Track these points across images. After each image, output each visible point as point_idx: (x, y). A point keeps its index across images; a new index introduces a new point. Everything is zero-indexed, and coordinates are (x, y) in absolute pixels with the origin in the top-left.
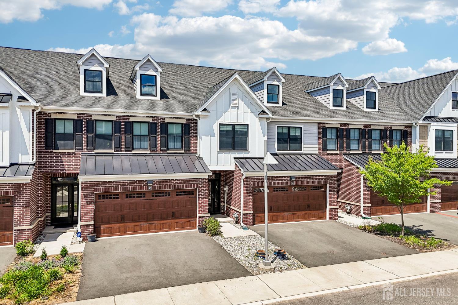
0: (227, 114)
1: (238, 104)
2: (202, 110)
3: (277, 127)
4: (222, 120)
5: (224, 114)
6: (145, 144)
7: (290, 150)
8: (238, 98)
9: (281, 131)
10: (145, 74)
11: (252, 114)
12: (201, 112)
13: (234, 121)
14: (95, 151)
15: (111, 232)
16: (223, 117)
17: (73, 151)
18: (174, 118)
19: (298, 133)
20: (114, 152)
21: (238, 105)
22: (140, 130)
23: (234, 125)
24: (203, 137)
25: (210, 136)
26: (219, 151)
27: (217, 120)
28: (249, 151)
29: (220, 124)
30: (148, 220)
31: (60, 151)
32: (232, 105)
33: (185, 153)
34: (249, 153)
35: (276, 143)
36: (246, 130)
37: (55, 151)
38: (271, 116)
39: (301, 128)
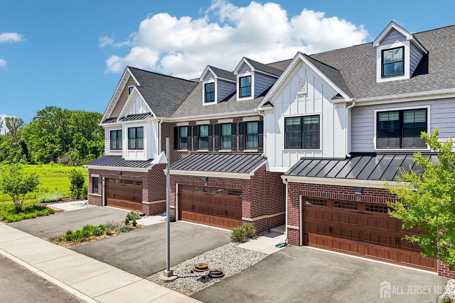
0: (294, 105)
1: (306, 90)
2: (264, 105)
3: (378, 113)
4: (287, 114)
5: (289, 105)
6: (230, 144)
7: (401, 148)
8: (306, 83)
9: (384, 118)
10: (243, 76)
11: (325, 99)
12: (261, 107)
13: (302, 113)
14: (198, 151)
15: (188, 218)
16: (289, 109)
17: (186, 150)
18: (250, 116)
19: (420, 119)
20: (209, 151)
21: (306, 92)
22: (227, 131)
23: (302, 118)
24: (268, 134)
25: (274, 133)
26: (284, 149)
27: (282, 114)
28: (321, 149)
29: (285, 118)
30: (209, 214)
31: (181, 151)
32: (298, 93)
33: (259, 153)
34: (321, 153)
35: (375, 138)
36: (317, 122)
37: (178, 151)
38: (347, 99)
39: (426, 109)
